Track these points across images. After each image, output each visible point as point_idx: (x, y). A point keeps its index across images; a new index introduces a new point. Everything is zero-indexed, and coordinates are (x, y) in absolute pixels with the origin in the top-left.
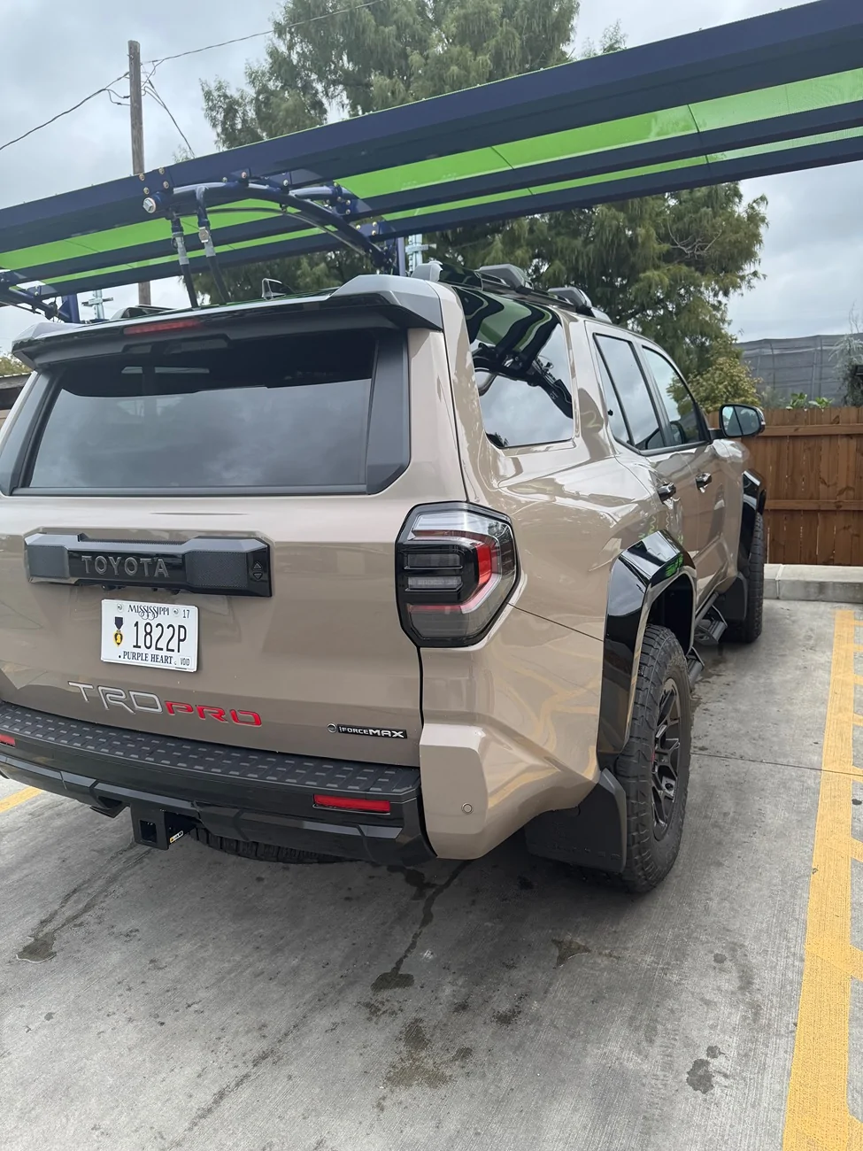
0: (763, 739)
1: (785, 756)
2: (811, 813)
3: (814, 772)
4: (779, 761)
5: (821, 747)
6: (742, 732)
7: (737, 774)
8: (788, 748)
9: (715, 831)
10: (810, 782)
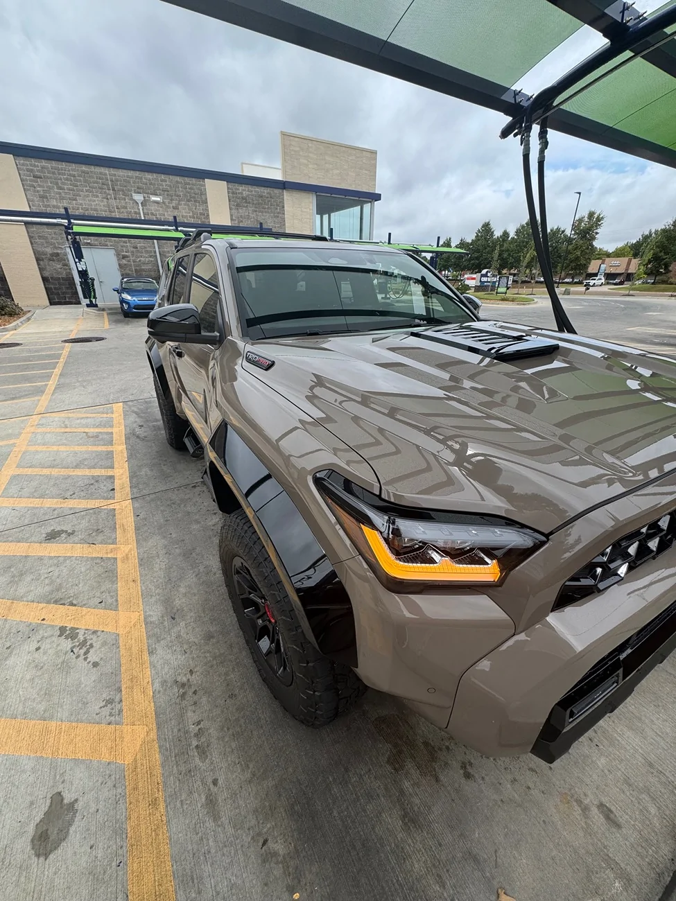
0: (168, 505)
1: (152, 500)
2: (131, 478)
3: (135, 496)
4: (154, 496)
5: (134, 514)
6: (183, 505)
7: (170, 481)
8: (153, 505)
9: (165, 459)
10: (135, 490)
